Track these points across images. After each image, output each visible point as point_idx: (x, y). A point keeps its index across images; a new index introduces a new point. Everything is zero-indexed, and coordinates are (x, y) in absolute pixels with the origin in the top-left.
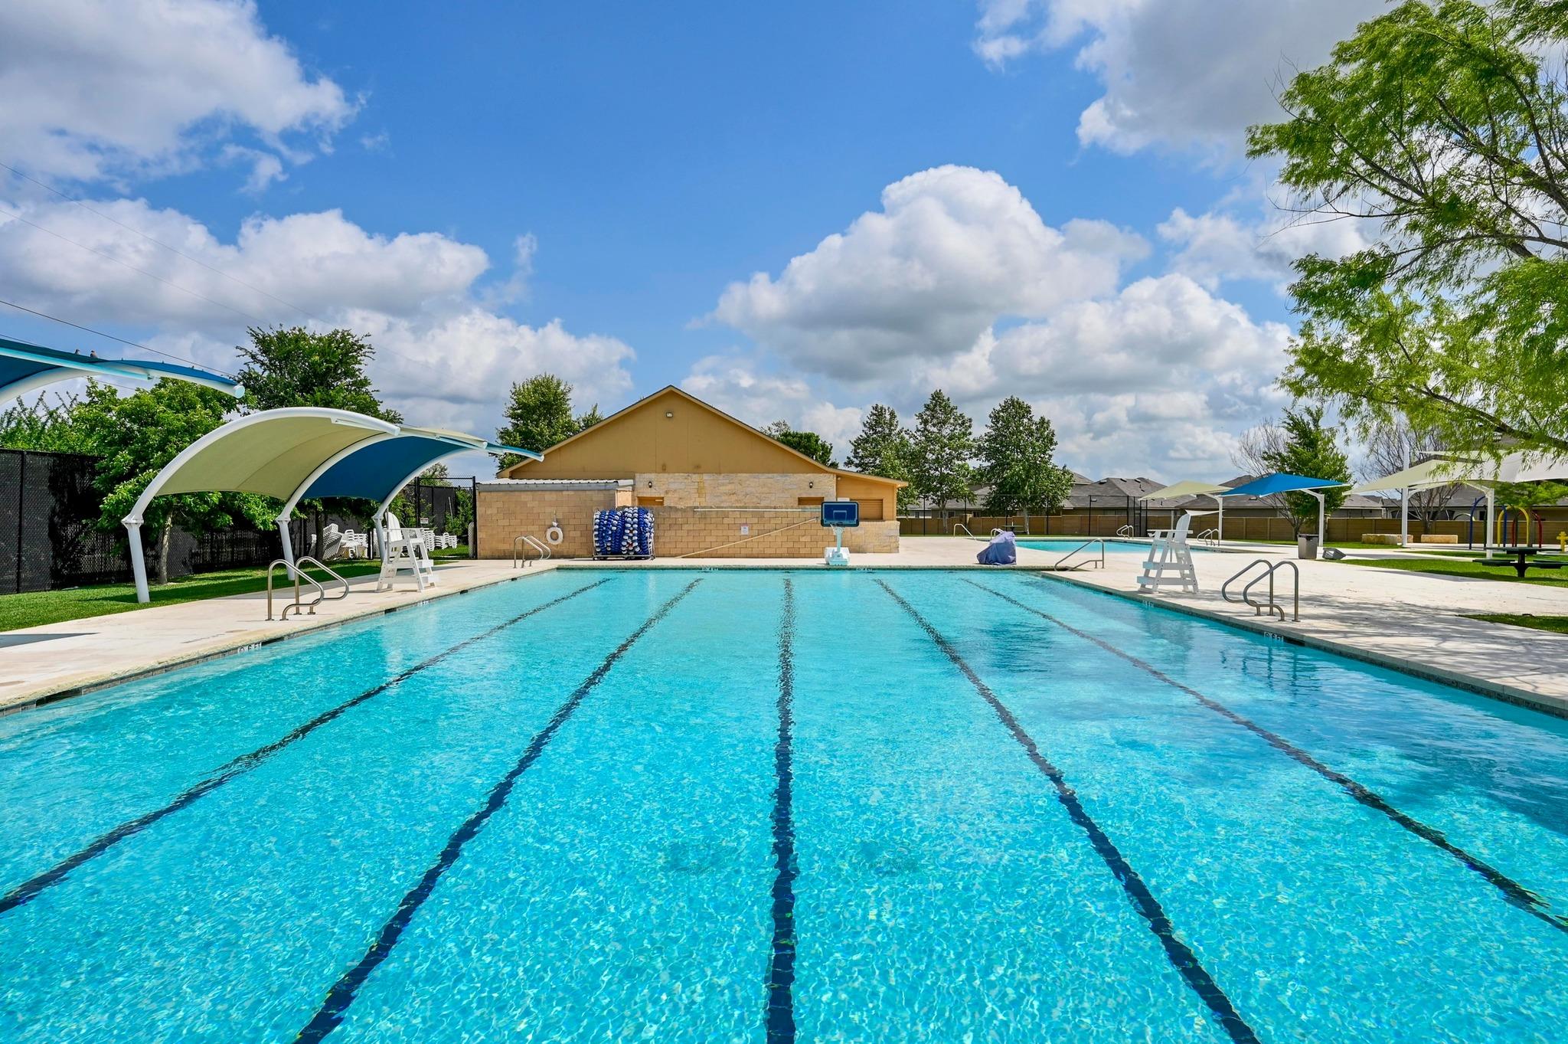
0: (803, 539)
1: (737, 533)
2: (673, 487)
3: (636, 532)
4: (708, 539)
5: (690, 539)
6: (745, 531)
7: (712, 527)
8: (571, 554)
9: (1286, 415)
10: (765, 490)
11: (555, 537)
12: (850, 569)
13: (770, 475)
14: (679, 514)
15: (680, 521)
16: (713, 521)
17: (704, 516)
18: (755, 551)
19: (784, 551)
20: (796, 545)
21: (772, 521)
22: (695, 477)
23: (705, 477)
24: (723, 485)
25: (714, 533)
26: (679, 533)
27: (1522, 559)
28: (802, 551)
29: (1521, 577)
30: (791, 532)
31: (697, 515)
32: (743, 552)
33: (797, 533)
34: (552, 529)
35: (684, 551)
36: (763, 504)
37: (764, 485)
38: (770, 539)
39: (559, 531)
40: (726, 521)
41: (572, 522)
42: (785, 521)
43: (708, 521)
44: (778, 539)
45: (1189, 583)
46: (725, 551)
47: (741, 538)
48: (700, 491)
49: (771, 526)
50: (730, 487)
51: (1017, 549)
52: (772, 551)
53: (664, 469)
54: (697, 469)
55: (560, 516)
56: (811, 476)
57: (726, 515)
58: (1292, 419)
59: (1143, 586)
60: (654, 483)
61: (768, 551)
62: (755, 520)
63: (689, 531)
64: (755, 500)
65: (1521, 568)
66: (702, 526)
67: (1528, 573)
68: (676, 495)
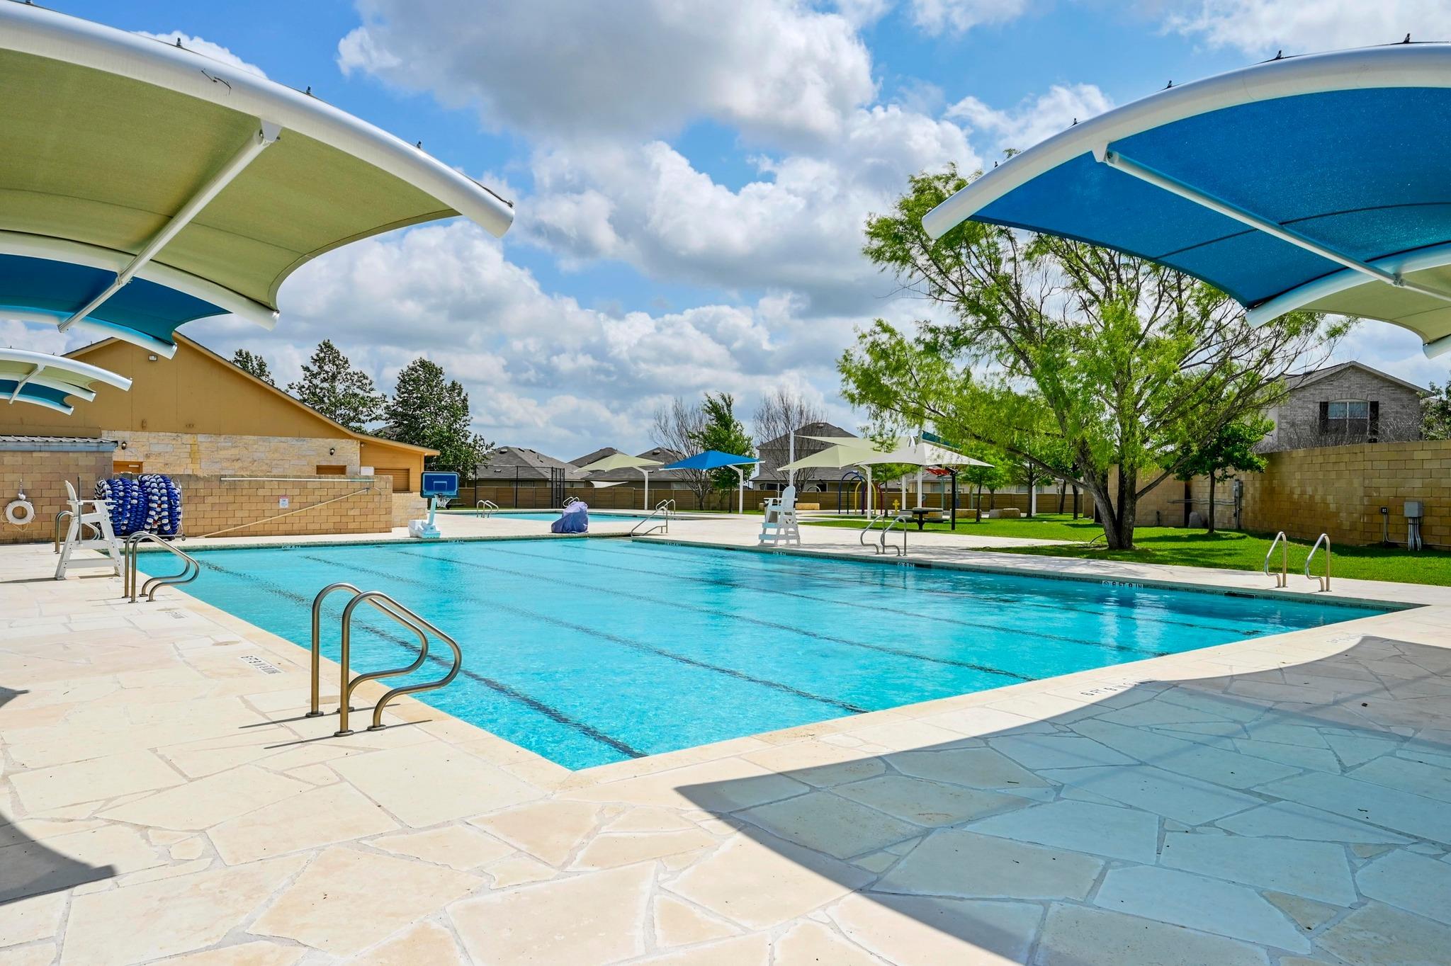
0: (351, 513)
1: (274, 506)
2: (156, 449)
3: (165, 506)
4: (238, 514)
5: (216, 514)
6: (284, 504)
7: (244, 499)
8: (45, 537)
9: (707, 399)
10: (276, 455)
11: (21, 514)
12: (443, 542)
13: (283, 439)
14: (201, 485)
15: (202, 492)
16: (245, 492)
17: (233, 486)
18: (296, 527)
19: (330, 526)
20: (344, 520)
21: (317, 493)
22: (187, 438)
23: (201, 438)
24: (224, 448)
25: (246, 506)
26: (200, 507)
27: (921, 517)
28: (351, 526)
29: (921, 530)
30: (338, 505)
31: (224, 486)
32: (282, 528)
33: (345, 505)
34: (16, 504)
35: (207, 528)
36: (275, 472)
37: (276, 450)
38: (314, 513)
39: (29, 507)
40: (261, 492)
41: (46, 493)
42: (331, 492)
43: (238, 492)
44: (324, 513)
45: (792, 538)
46: (259, 528)
47: (279, 512)
48: (193, 456)
49: (316, 497)
50: (234, 452)
51: (589, 518)
52: (317, 527)
53: (143, 426)
54: (190, 428)
55: (28, 486)
56: (332, 442)
57: (261, 486)
58: (711, 403)
59: (762, 541)
60: (129, 444)
61: (311, 527)
62: (297, 492)
63: (213, 505)
64: (264, 468)
65: (921, 523)
66: (231, 499)
67: (925, 526)
68: (161, 460)
